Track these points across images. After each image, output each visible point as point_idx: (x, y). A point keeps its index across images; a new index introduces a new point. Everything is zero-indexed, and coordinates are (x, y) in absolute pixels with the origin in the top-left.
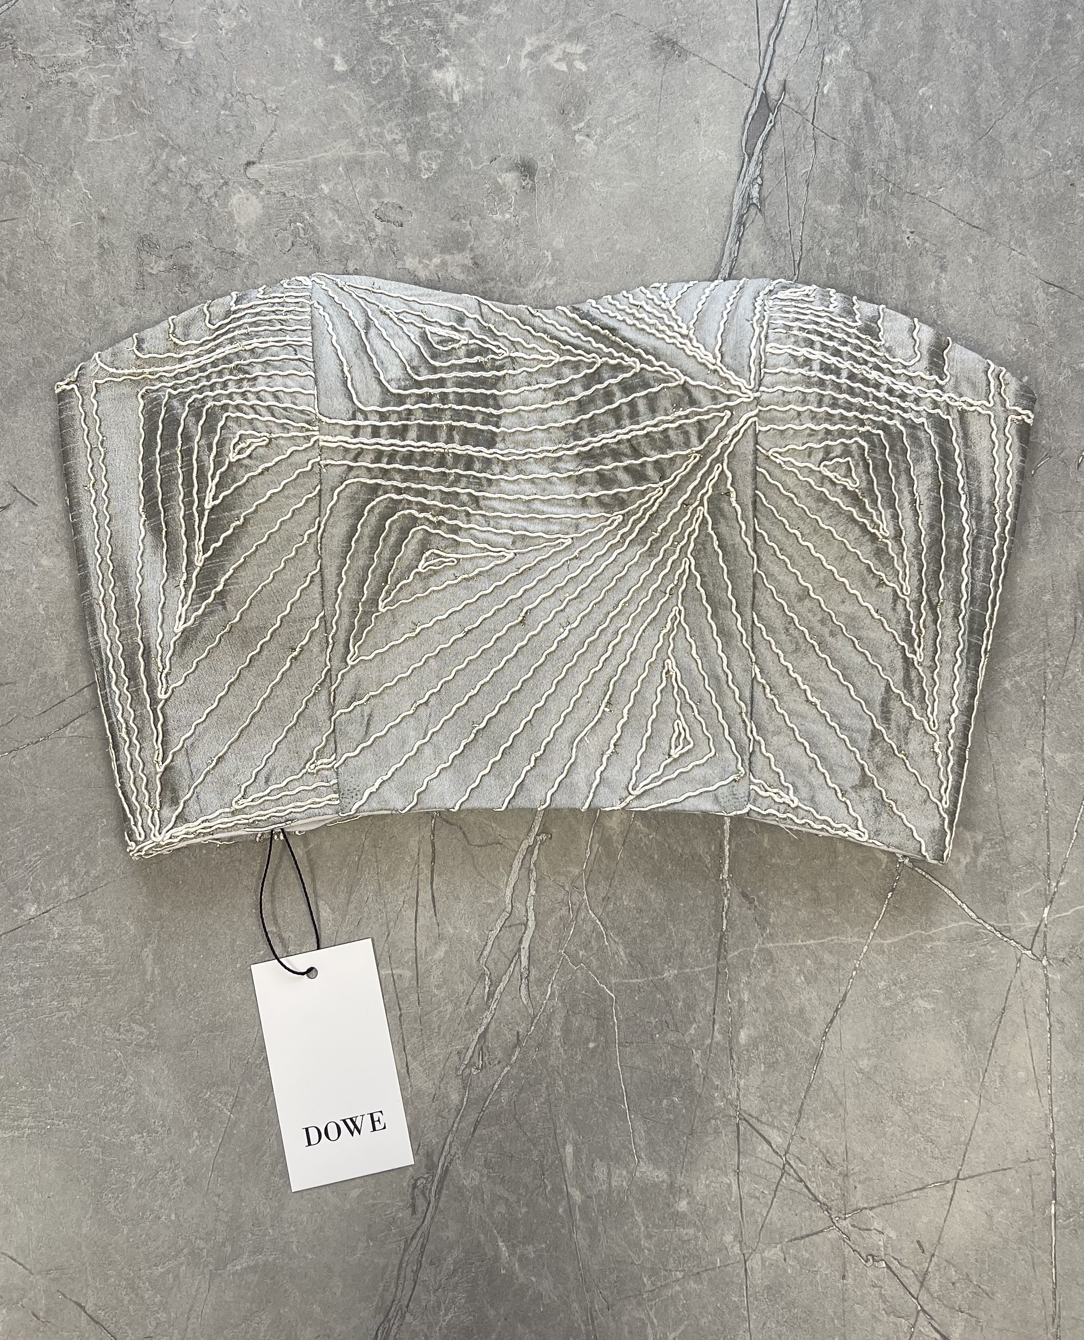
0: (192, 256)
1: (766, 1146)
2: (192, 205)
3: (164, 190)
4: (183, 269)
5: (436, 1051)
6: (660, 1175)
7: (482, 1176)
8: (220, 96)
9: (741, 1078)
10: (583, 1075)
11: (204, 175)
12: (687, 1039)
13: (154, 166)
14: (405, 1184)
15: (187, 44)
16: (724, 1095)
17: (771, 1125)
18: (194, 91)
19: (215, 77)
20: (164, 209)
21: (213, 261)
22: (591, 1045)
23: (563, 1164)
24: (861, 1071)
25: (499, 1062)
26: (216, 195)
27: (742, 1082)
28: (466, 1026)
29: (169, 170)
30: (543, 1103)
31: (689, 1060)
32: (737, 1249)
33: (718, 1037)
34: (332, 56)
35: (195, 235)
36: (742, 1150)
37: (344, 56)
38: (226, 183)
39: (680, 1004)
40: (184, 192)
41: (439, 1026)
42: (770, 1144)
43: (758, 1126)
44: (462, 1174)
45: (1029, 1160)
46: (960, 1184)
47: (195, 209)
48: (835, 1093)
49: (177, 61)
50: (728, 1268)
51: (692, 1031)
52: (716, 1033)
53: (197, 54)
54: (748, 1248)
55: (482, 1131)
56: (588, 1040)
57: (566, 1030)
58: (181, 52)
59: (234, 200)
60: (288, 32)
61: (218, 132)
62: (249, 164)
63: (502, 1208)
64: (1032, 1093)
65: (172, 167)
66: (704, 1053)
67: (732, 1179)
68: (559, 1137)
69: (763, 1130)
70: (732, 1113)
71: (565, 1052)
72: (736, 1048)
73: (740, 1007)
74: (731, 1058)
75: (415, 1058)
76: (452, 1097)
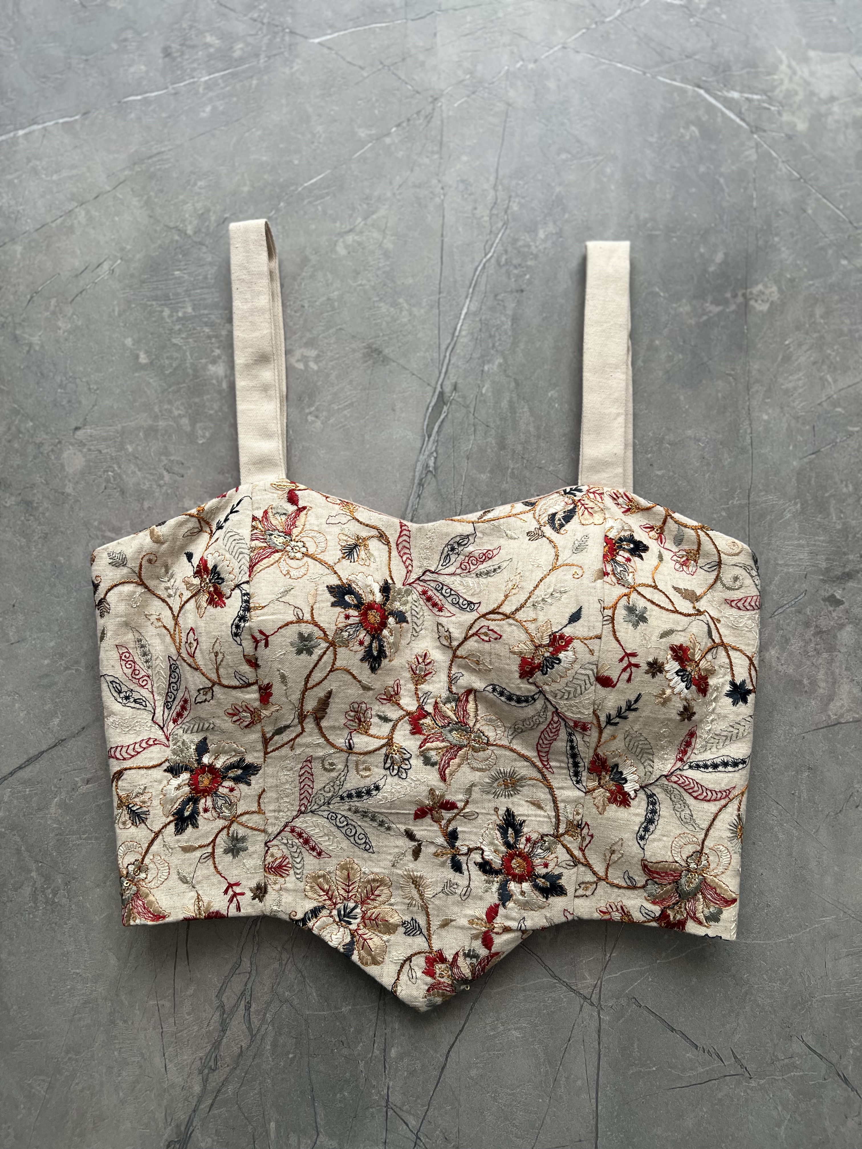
0: (34, 494)
1: (405, 1127)
2: (35, 457)
3: (16, 446)
4: (28, 503)
5: (186, 1057)
6: (333, 1144)
7: (213, 1141)
8: (58, 379)
9: (390, 1080)
10: (284, 1076)
11: (45, 436)
12: (356, 1053)
13: (9, 429)
14: (162, 1145)
15: (35, 340)
16: (379, 1092)
17: (409, 1113)
18: (39, 374)
19: (55, 365)
20: (17, 461)
21: (49, 498)
22: (291, 1056)
23: (268, 1135)
24: (471, 1078)
25: (228, 1066)
26: (52, 451)
27: (391, 1084)
28: (206, 1040)
29: (20, 432)
30: (256, 1094)
31: (356, 1067)
33: (377, 1052)
34: (138, 352)
35: (38, 479)
36: (388, 1129)
37: (146, 352)
38: (60, 442)
39: (352, 1030)
40: (30, 448)
41: (188, 1040)
42: (407, 1125)
43: (400, 1113)
44: (200, 1139)
45: (580, 1141)
47: (37, 461)
48: (453, 1092)
49: (28, 352)
51: (359, 1048)
52: (375, 1051)
53: (42, 347)
55: (215, 1111)
56: (289, 1052)
57: (274, 1046)
58: (30, 345)
59: (65, 455)
60: (108, 333)
61: (55, 405)
62: (77, 429)
64: (584, 1096)
65: (22, 429)
66: (366, 1063)
68: (267, 1117)
69: (404, 1115)
70: (384, 1103)
71: (273, 1060)
72: (388, 1060)
73: (392, 1032)
74: (385, 1067)
75: (170, 1061)
76: (196, 1088)
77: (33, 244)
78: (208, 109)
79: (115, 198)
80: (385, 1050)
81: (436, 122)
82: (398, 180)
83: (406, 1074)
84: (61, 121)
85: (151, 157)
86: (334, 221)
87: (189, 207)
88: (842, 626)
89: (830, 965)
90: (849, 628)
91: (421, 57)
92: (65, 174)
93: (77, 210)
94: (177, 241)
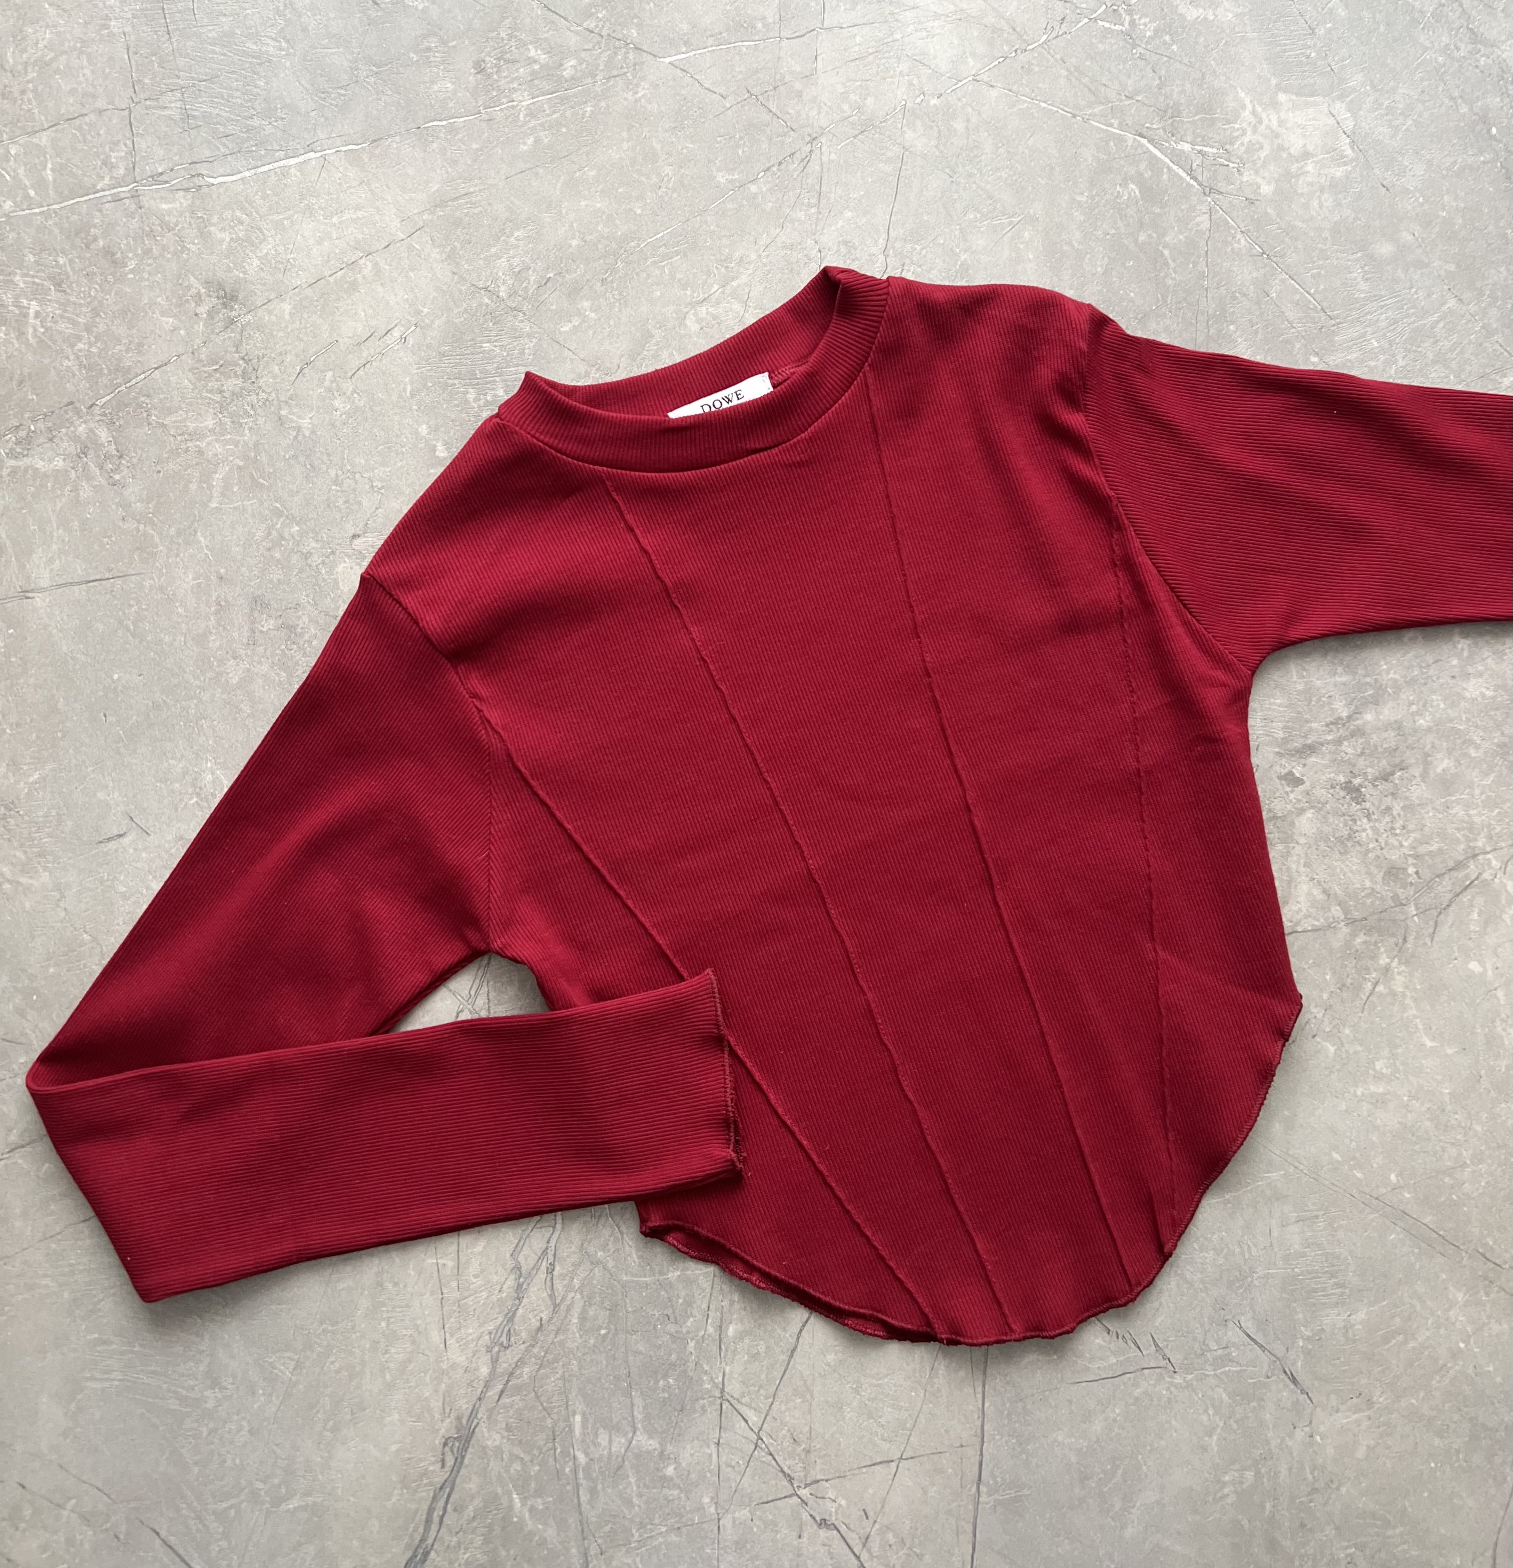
0: (299, 618)
1: (743, 1423)
2: (301, 571)
3: (277, 555)
4: (291, 628)
5: (471, 1331)
6: (653, 1444)
7: (503, 1437)
8: (332, 473)
9: (726, 1364)
10: (593, 1357)
11: (314, 545)
12: (684, 1330)
13: (269, 534)
14: (437, 1442)
15: (305, 423)
16: (712, 1379)
17: (749, 1406)
18: (308, 467)
19: (329, 455)
20: (276, 575)
21: (317, 622)
22: (603, 1332)
23: (571, 1431)
24: (828, 1365)
25: (524, 1343)
26: (323, 563)
27: (727, 1369)
28: (497, 1310)
29: (283, 538)
30: (559, 1379)
31: (685, 1348)
32: (712, 1510)
33: (711, 1330)
34: (435, 442)
35: (303, 599)
36: (723, 1426)
37: (446, 443)
38: (333, 553)
39: (681, 1301)
40: (295, 558)
41: (475, 1310)
42: (746, 1421)
43: (738, 1407)
44: (486, 1435)
45: (962, 1446)
46: (903, 1463)
47: (303, 576)
48: (805, 1381)
49: (296, 438)
50: (704, 1525)
51: (689, 1324)
52: (709, 1327)
53: (313, 432)
54: (722, 1509)
55: (505, 1400)
56: (600, 1328)
57: (583, 1319)
58: (299, 429)
59: (340, 569)
60: (397, 418)
61: (329, 506)
62: (355, 536)
63: (517, 1466)
64: (968, 1389)
65: (286, 535)
66: (697, 1342)
67: (713, 1449)
68: (570, 1408)
69: (743, 1410)
70: (718, 1394)
71: (581, 1336)
72: (724, 1340)
73: (731, 1305)
74: (720, 1348)
75: (452, 1335)
76: (482, 1370)
77: (305, 303)
78: (530, 141)
79: (410, 248)
80: (721, 1327)
81: (815, 167)
82: (764, 240)
83: (746, 1358)
84: (344, 149)
85: (456, 198)
86: (684, 287)
87: (503, 262)
88: (1302, 811)
89: (1275, 1234)
90: (1309, 814)
91: (798, 86)
92: (347, 216)
93: (362, 261)
94: (487, 305)
